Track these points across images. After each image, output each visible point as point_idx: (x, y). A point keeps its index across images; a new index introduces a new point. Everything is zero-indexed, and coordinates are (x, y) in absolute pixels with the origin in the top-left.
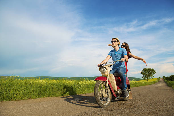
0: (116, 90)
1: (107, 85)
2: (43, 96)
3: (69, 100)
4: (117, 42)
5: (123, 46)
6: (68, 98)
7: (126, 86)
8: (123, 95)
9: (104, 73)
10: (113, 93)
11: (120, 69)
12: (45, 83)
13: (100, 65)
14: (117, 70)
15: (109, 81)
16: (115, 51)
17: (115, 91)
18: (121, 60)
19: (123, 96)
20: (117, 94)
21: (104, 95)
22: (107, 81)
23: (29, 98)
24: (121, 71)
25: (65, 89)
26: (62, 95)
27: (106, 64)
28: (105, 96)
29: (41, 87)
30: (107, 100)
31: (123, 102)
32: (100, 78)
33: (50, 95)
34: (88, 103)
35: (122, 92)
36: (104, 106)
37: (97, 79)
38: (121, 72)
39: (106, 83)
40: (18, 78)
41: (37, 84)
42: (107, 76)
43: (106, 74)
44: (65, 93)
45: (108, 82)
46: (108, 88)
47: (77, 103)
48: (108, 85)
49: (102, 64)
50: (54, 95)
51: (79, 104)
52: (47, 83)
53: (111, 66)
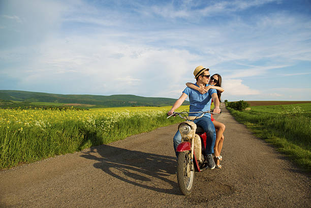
0: (200, 159)
5: (213, 80)
10: (198, 166)
21: (188, 174)
22: (192, 149)
26: (79, 149)
39: (190, 152)
42: (191, 139)
43: (190, 136)
48: (193, 156)
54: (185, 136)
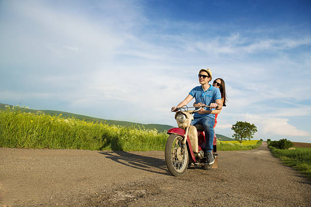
0: (197, 151)
1: (185, 142)
2: (70, 147)
3: (115, 159)
4: (208, 77)
5: (216, 84)
6: (111, 155)
7: (212, 147)
8: (205, 160)
9: (182, 122)
10: (192, 155)
11: (206, 119)
12: (73, 124)
13: (175, 109)
14: (201, 121)
15: (188, 137)
16: (203, 90)
17: (195, 153)
18: (211, 105)
19: (205, 162)
20: (197, 158)
21: (178, 157)
22: (186, 136)
23: (46, 148)
24: (207, 123)
25: (105, 140)
26: (101, 149)
27: (186, 109)
28: (180, 158)
29: (65, 130)
30: (181, 165)
31: (204, 172)
32: (175, 130)
33: (80, 146)
34: (148, 166)
35: (205, 155)
36: (177, 173)
37: (171, 131)
38: (208, 125)
39: (184, 138)
40: (27, 111)
41: (61, 125)
42: (186, 128)
43: (185, 125)
44: (104, 146)
45: (186, 138)
46: (185, 147)
47: (130, 164)
48: (187, 143)
49: (180, 108)
50: (86, 147)
51: (134, 166)
52: (76, 125)
53: (193, 113)
54: (181, 125)
